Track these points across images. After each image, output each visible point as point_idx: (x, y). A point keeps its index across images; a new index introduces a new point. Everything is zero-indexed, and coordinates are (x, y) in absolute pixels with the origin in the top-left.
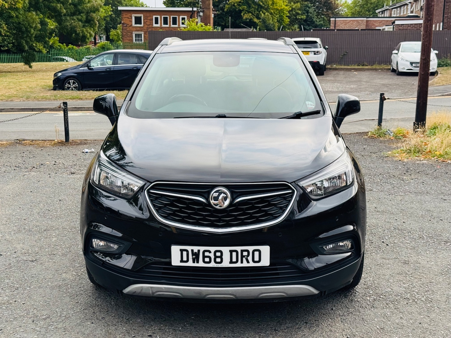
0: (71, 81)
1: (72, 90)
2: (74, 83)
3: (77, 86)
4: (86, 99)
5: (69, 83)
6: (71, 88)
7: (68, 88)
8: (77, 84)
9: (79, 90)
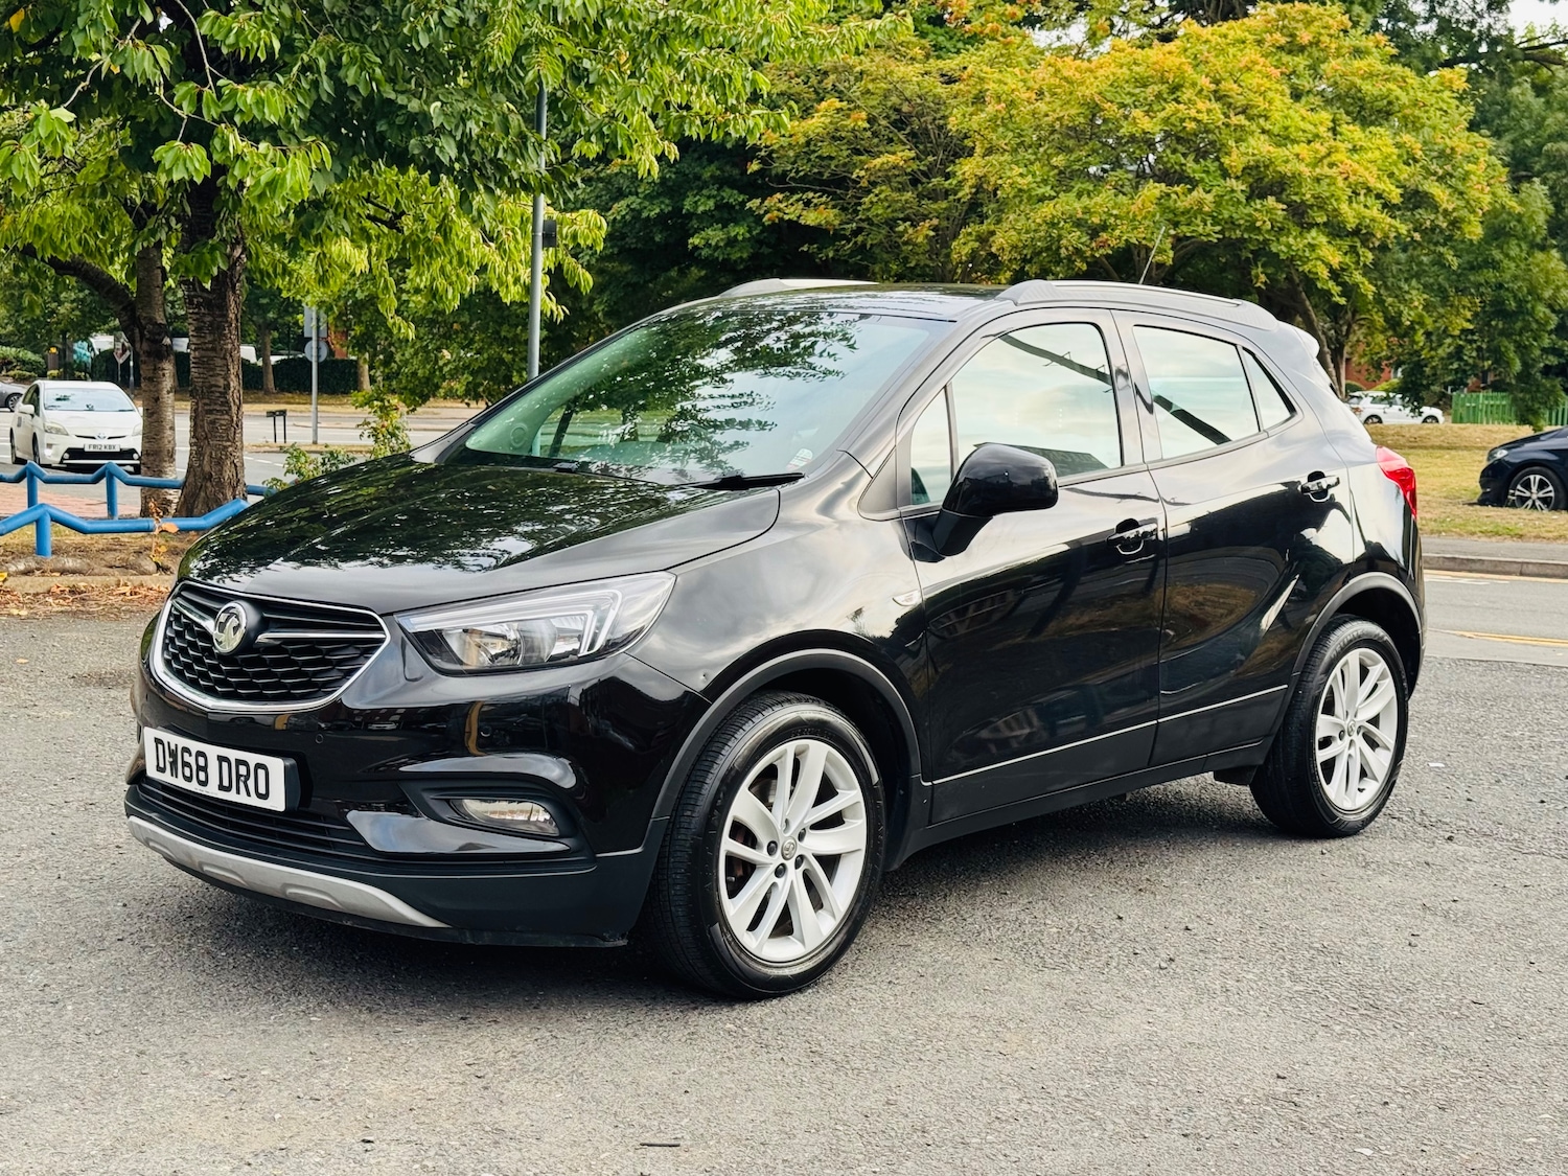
0: (1535, 479)
1: (1534, 506)
2: (1542, 485)
3: (1552, 494)
4: (1537, 537)
5: (1527, 486)
6: (1530, 502)
7: (1523, 500)
8: (1551, 488)
9: (1556, 508)
